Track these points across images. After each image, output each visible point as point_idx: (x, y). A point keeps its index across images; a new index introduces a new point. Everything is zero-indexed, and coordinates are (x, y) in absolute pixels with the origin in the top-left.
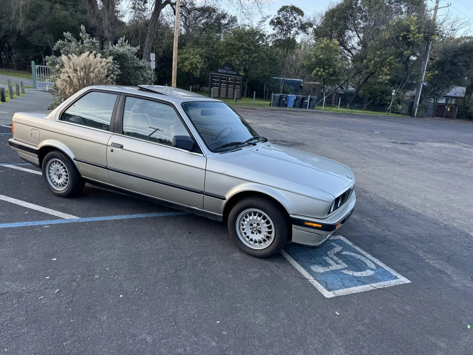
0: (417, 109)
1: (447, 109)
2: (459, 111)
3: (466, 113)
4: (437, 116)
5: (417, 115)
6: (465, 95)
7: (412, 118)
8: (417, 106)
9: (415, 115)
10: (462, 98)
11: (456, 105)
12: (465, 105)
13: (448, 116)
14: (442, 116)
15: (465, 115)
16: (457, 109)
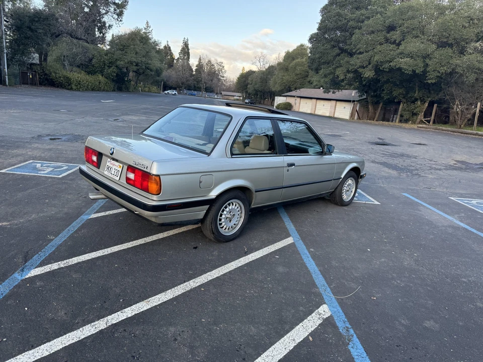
0: (7, 77)
1: (29, 76)
2: (40, 78)
3: (47, 79)
4: (23, 84)
5: (9, 83)
6: (40, 61)
7: (5, 87)
8: (7, 74)
9: (7, 84)
10: (39, 65)
11: (35, 72)
12: (44, 72)
13: (33, 83)
14: (27, 84)
15: (46, 82)
16: (38, 76)
